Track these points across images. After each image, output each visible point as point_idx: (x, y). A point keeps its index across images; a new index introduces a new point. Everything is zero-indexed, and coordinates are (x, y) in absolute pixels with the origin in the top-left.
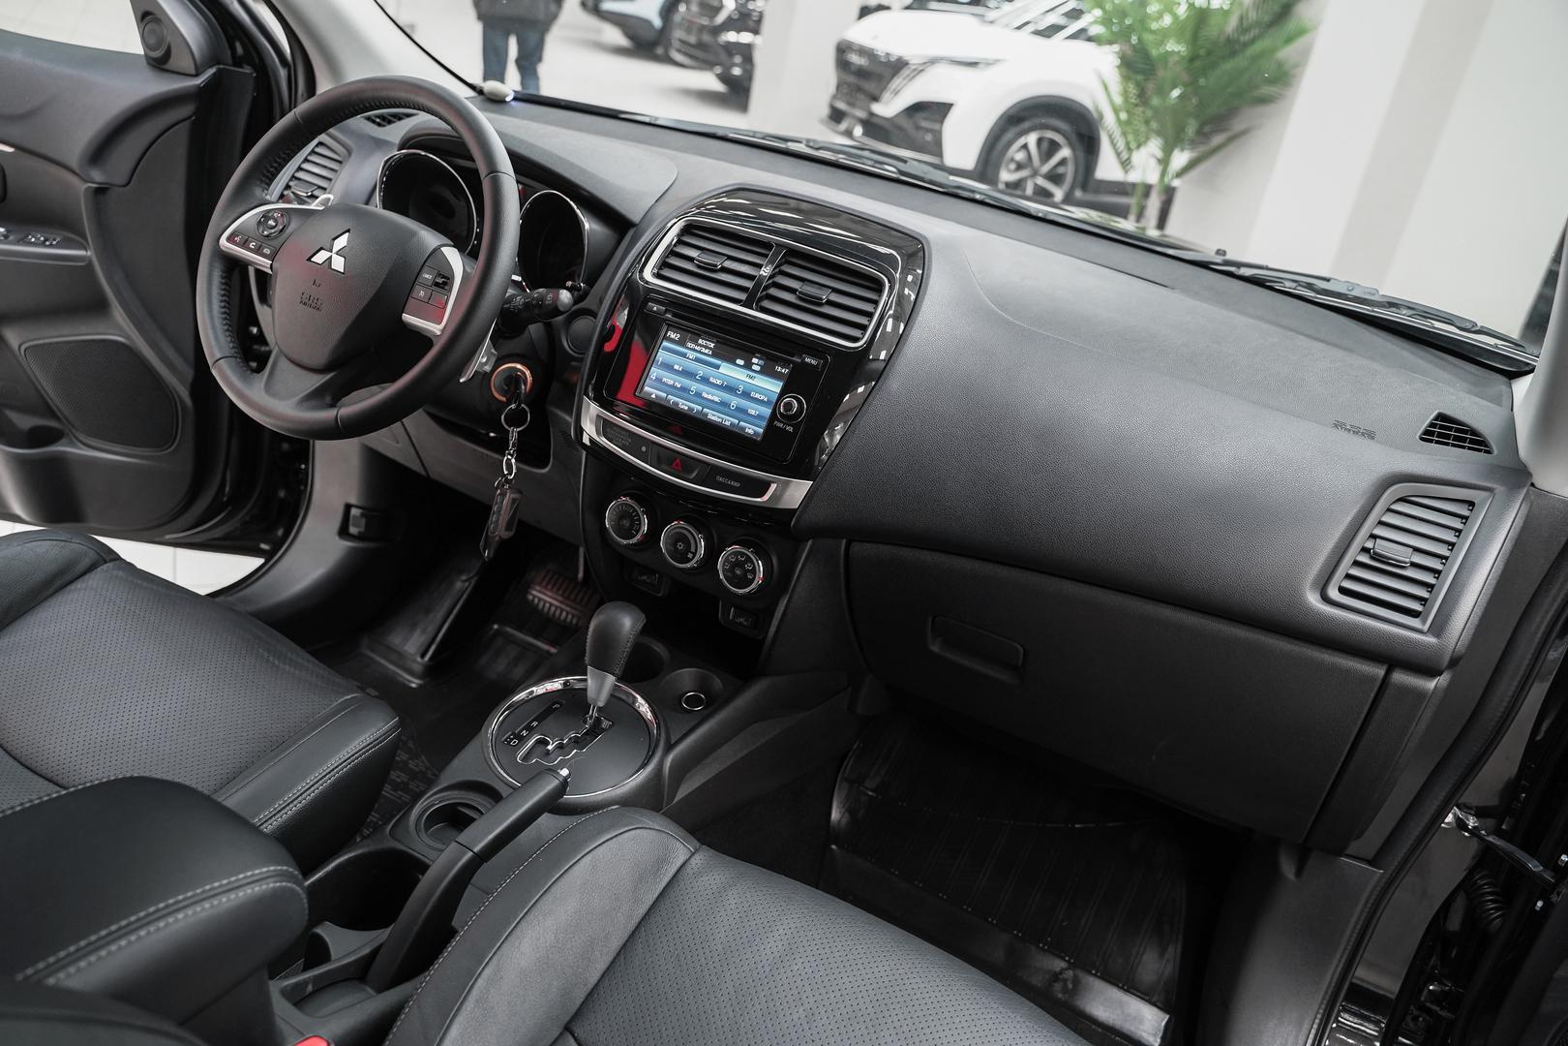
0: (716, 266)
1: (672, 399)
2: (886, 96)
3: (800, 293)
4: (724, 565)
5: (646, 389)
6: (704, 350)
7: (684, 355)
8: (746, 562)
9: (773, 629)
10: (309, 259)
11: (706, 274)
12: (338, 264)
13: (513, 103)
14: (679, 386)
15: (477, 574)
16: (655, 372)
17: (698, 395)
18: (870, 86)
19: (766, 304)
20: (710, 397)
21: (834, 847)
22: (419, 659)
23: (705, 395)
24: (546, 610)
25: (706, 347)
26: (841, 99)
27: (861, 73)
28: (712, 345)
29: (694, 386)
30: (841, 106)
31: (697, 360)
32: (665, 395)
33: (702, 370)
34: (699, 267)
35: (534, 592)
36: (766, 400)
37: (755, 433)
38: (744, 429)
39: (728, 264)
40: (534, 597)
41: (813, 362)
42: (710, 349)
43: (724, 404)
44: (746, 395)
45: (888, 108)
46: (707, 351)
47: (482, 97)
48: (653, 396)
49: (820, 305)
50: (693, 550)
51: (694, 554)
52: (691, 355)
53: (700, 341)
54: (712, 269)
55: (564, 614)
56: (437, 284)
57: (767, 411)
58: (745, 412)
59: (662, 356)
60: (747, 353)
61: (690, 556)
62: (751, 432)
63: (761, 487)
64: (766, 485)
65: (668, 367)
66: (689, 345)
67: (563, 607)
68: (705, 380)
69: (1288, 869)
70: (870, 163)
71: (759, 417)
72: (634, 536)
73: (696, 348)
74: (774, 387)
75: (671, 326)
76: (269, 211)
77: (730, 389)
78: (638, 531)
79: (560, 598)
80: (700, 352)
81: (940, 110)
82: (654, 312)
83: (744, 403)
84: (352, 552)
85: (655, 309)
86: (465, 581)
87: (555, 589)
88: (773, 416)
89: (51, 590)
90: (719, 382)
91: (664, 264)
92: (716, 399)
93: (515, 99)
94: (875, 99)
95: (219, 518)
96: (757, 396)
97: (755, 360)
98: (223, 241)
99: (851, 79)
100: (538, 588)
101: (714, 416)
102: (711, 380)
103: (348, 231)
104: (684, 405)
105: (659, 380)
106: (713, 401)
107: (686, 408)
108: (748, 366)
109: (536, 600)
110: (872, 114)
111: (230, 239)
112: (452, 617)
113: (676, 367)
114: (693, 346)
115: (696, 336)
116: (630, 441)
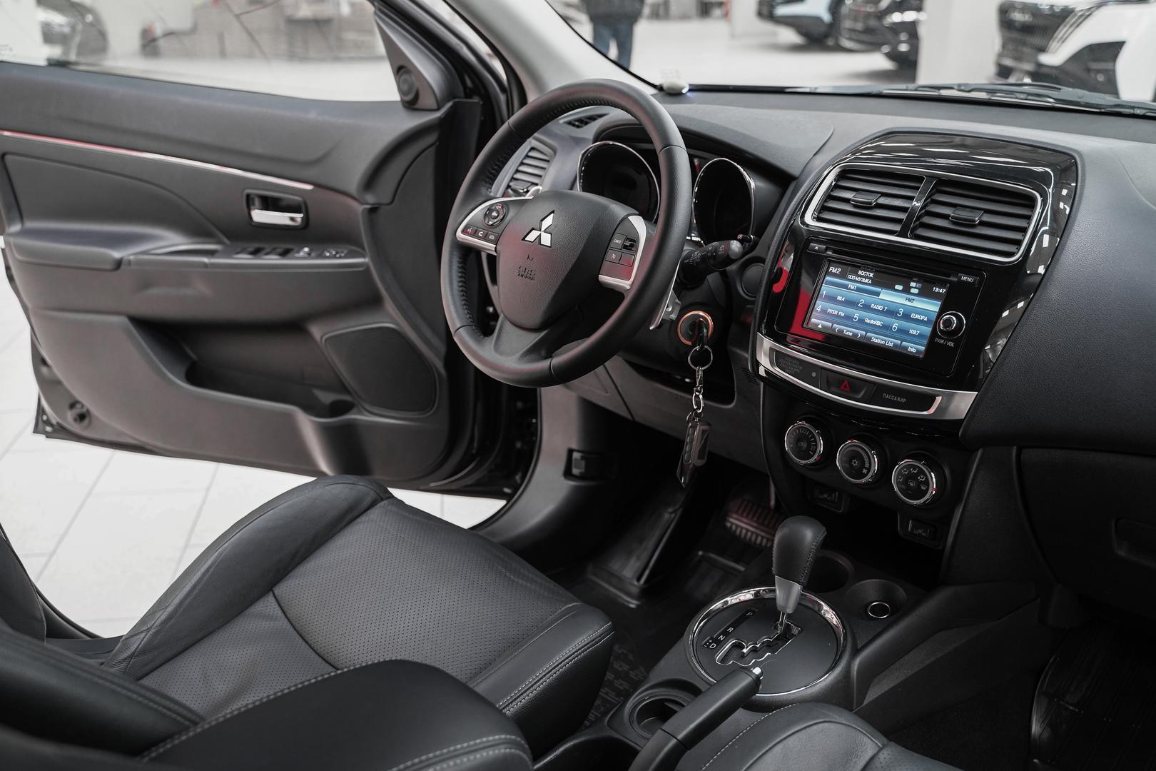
0: (871, 203)
1: (837, 327)
2: (1053, 45)
3: (953, 217)
4: (897, 478)
5: (813, 320)
6: (864, 280)
7: (846, 287)
8: (918, 474)
9: (950, 539)
10: (524, 239)
11: (862, 211)
12: (546, 240)
13: (689, 94)
14: (843, 315)
15: (681, 506)
16: (820, 305)
17: (861, 321)
18: (1036, 40)
19: (921, 232)
20: (872, 322)
21: (1036, 761)
22: (636, 583)
23: (867, 321)
24: (743, 535)
25: (866, 277)
26: (1007, 56)
27: (1027, 29)
28: (871, 275)
29: (857, 314)
30: (1008, 62)
31: (858, 290)
32: (831, 324)
33: (863, 299)
34: (855, 206)
35: (731, 520)
36: (926, 319)
37: (918, 351)
38: (906, 348)
39: (883, 200)
40: (732, 524)
41: (970, 280)
42: (870, 278)
43: (886, 327)
44: (906, 317)
45: (1056, 56)
46: (867, 281)
47: (663, 93)
48: (820, 326)
49: (974, 226)
50: (867, 465)
51: (869, 470)
52: (852, 286)
53: (860, 273)
54: (868, 206)
55: (759, 538)
56: (625, 247)
57: (928, 330)
58: (906, 332)
59: (825, 290)
60: (905, 279)
61: (865, 471)
62: (913, 350)
63: (927, 401)
64: (932, 399)
65: (832, 299)
66: (850, 277)
67: (758, 532)
68: (867, 307)
70: (1022, 96)
71: (920, 336)
72: (812, 456)
73: (857, 279)
74: (933, 307)
75: (832, 262)
76: (492, 205)
77: (891, 313)
78: (814, 452)
79: (755, 524)
80: (860, 282)
81: (1112, 50)
82: (816, 251)
83: (905, 324)
84: (576, 489)
85: (817, 248)
86: (672, 513)
87: (750, 516)
88: (934, 333)
89: (344, 523)
90: (880, 308)
91: (823, 208)
92: (878, 323)
93: (690, 90)
94: (1043, 50)
95: (470, 467)
96: (917, 317)
97: (913, 284)
98: (459, 234)
99: (1015, 35)
100: (735, 516)
101: (877, 340)
102: (873, 306)
103: (553, 212)
104: (848, 332)
105: (824, 311)
106: (875, 326)
107: (851, 334)
108: (907, 290)
109: (734, 527)
110: (1040, 65)
111: (464, 231)
112: (662, 545)
113: (839, 298)
114: (853, 277)
115: (856, 267)
116: (801, 368)
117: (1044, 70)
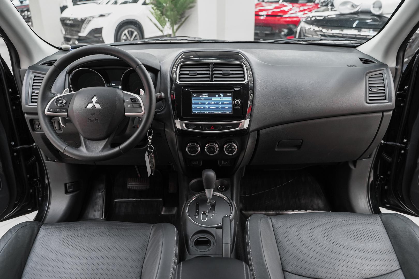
0: (196, 74)
1: (202, 111)
2: (82, 30)
3: (223, 74)
4: (226, 149)
5: (193, 111)
6: (205, 96)
7: (200, 99)
8: (232, 146)
10: (86, 108)
11: (193, 76)
12: (98, 106)
13: (71, 50)
14: (202, 108)
15: (105, 189)
16: (194, 106)
17: (209, 108)
18: (76, 29)
19: (216, 79)
20: (213, 107)
23: (211, 107)
25: (206, 95)
26: (68, 35)
27: (72, 26)
28: (207, 94)
29: (207, 106)
30: (69, 36)
31: (204, 99)
32: (200, 111)
33: (207, 101)
34: (190, 75)
35: (129, 185)
36: (228, 103)
37: (230, 112)
38: (226, 112)
39: (198, 72)
40: (130, 186)
41: (238, 89)
42: (207, 95)
43: (217, 108)
44: (222, 104)
45: (84, 33)
46: (206, 96)
48: (196, 113)
49: (229, 75)
50: (216, 149)
51: (216, 150)
52: (202, 98)
53: (203, 94)
54: (195, 75)
55: (141, 187)
56: (132, 102)
57: (231, 106)
58: (224, 108)
59: (193, 101)
60: (218, 93)
62: (228, 112)
63: (237, 125)
64: (239, 124)
65: (197, 104)
66: (200, 96)
67: (140, 185)
68: (209, 104)
69: (352, 167)
71: (229, 108)
72: (197, 152)
73: (203, 96)
74: (230, 99)
75: (194, 93)
76: (58, 98)
77: (217, 103)
79: (138, 184)
80: (204, 97)
81: (99, 31)
83: (223, 106)
84: (72, 196)
85: (187, 90)
86: (102, 192)
88: (233, 107)
90: (213, 103)
91: (180, 78)
92: (215, 107)
93: (72, 48)
94: (79, 32)
96: (226, 103)
97: (221, 94)
98: (46, 112)
99: (68, 28)
101: (216, 112)
102: (211, 103)
103: (95, 95)
104: (206, 112)
105: (196, 108)
106: (214, 108)
107: (207, 113)
108: (219, 96)
109: (131, 187)
110: (80, 37)
111: (48, 111)
113: (199, 103)
114: (201, 96)
115: (201, 93)
116: (195, 126)
117: (80, 38)
